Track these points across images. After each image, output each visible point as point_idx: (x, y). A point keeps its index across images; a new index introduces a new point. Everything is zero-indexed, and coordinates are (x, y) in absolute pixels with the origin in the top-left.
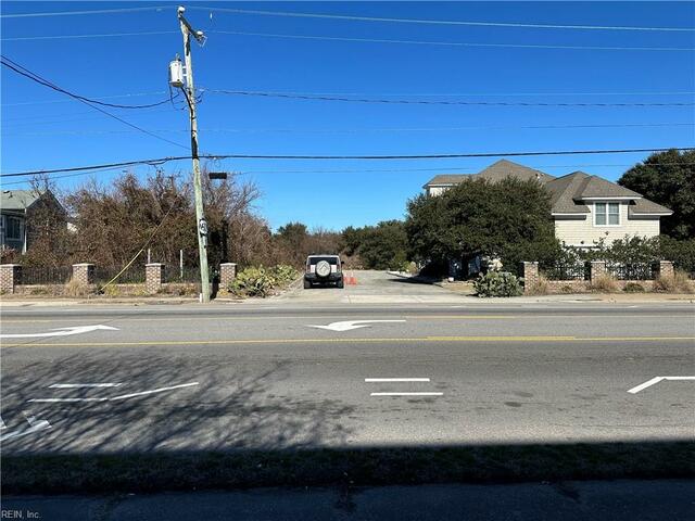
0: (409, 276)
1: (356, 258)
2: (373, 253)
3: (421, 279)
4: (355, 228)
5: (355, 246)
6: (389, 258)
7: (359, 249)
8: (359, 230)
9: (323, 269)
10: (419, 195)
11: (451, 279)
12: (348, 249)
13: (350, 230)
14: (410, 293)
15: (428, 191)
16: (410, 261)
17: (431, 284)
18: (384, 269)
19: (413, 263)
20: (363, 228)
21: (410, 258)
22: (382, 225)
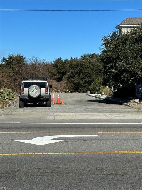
0: (104, 97)
1: (63, 83)
2: (77, 79)
3: (113, 100)
4: (63, 59)
5: (63, 74)
6: (89, 83)
7: (66, 76)
8: (66, 61)
9: (34, 92)
10: (112, 33)
11: (137, 100)
12: (57, 76)
13: (59, 60)
14: (104, 112)
15: (120, 30)
16: (106, 86)
17: (121, 104)
18: (85, 92)
19: (108, 87)
20: (69, 59)
21: (105, 83)
22: (84, 57)
